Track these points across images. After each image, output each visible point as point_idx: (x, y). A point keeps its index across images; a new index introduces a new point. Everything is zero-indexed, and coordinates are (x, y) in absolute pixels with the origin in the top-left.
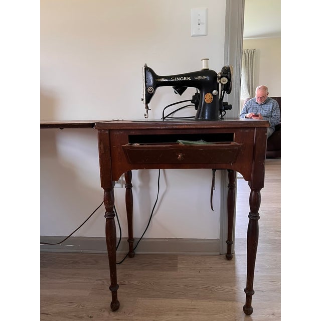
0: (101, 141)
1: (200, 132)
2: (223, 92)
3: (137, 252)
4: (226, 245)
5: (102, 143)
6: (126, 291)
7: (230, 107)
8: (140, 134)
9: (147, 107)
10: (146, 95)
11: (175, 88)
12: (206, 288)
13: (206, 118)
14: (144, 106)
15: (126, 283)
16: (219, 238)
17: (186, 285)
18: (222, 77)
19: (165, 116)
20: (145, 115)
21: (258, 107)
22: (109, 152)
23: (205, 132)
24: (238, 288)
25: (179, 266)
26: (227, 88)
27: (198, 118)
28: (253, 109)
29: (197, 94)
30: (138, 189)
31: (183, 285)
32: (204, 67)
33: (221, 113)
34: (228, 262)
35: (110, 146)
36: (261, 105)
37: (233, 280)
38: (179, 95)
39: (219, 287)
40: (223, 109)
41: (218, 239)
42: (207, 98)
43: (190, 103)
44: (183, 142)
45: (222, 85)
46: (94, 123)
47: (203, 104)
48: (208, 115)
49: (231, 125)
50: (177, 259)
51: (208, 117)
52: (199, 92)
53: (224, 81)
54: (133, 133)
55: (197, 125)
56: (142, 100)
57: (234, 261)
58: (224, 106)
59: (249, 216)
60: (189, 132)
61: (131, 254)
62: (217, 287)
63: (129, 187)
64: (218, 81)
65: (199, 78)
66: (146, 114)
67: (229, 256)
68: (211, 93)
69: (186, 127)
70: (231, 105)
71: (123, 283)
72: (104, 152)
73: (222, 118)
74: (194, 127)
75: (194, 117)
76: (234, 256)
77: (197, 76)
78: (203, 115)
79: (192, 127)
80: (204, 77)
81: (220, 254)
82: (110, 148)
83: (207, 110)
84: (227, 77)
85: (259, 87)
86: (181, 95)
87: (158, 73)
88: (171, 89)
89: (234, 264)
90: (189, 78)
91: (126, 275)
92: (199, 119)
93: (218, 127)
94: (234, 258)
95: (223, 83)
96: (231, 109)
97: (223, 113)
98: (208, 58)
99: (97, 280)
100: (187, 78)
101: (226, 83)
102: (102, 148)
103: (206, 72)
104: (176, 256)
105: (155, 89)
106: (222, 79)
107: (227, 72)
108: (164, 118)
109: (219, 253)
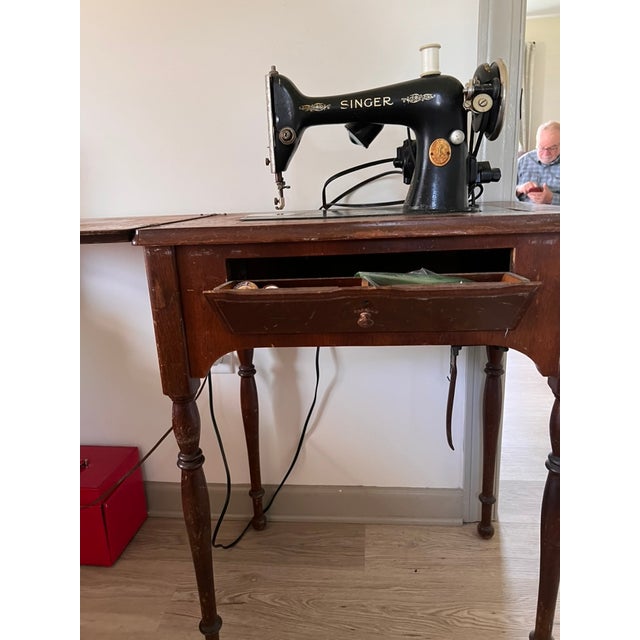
0: (155, 277)
1: (419, 248)
2: (477, 135)
3: (273, 516)
4: (477, 505)
5: (157, 284)
6: (244, 622)
7: (494, 176)
8: (257, 255)
9: (280, 181)
10: (275, 148)
11: (352, 130)
12: (432, 614)
13: (434, 205)
14: (274, 176)
15: (245, 598)
16: (462, 487)
17: (384, 608)
18: (476, 93)
19: (328, 202)
20: (277, 202)
21: (540, 171)
22: (177, 305)
23: (431, 247)
24: (509, 617)
25: (368, 554)
26: (490, 125)
27: (412, 204)
28: (530, 176)
29: (408, 142)
30: (271, 377)
31: (377, 607)
32: (428, 70)
33: (471, 191)
34: (484, 544)
35: (180, 289)
36: (549, 166)
37: (497, 595)
38: (361, 147)
39: (465, 614)
40: (478, 180)
41: (459, 489)
42: (437, 152)
43: (390, 166)
44: (372, 278)
45: (476, 115)
46: (133, 231)
47: (424, 168)
48: (439, 197)
49: (507, 226)
50: (364, 535)
51: (439, 203)
52: (413, 137)
53: (483, 103)
54: (237, 253)
55: (409, 228)
56: (268, 162)
57: (498, 541)
58: (480, 171)
59: (547, 465)
60: (387, 249)
61: (258, 522)
62: (460, 614)
63: (248, 373)
64: (466, 104)
65: (415, 98)
66: (279, 198)
67: (486, 528)
68: (447, 137)
69: (380, 234)
70: (498, 171)
71: (237, 599)
72: (163, 305)
73: (474, 205)
74: (402, 234)
75: (402, 202)
76: (498, 527)
77: (408, 94)
78: (426, 199)
79: (395, 234)
80: (428, 97)
81: (464, 523)
82: (181, 295)
83: (434, 185)
84: (489, 93)
85: (546, 124)
86: (367, 146)
87: (307, 90)
88: (340, 131)
89: (498, 549)
90: (387, 101)
91: (245, 577)
92: (416, 208)
93: (470, 232)
94: (498, 532)
95: (480, 109)
96: (497, 180)
97: (477, 190)
98: (439, 43)
99: (179, 590)
100: (381, 101)
101: (486, 109)
102: (159, 295)
103: (432, 82)
104: (362, 525)
105: (299, 133)
106: (477, 99)
107: (489, 79)
108: (326, 206)
109: (461, 521)
